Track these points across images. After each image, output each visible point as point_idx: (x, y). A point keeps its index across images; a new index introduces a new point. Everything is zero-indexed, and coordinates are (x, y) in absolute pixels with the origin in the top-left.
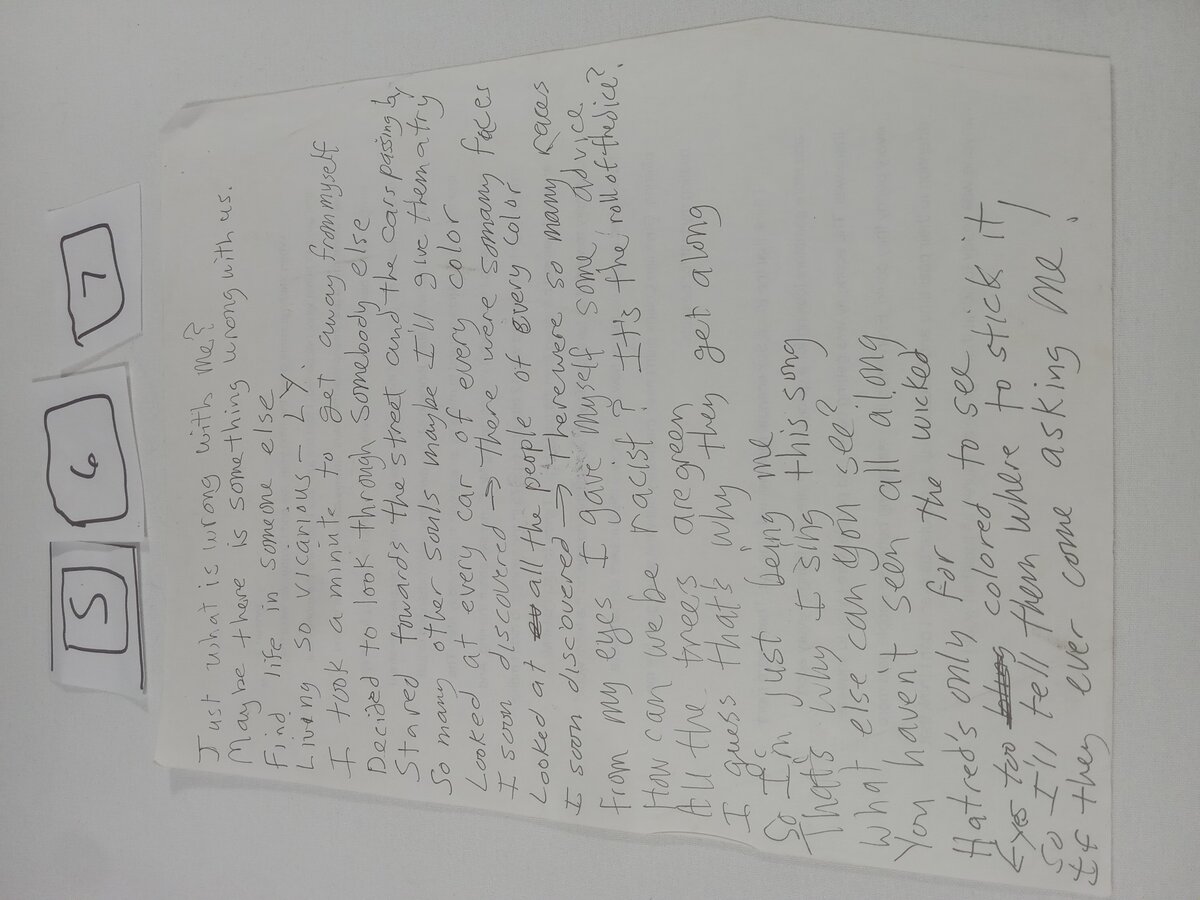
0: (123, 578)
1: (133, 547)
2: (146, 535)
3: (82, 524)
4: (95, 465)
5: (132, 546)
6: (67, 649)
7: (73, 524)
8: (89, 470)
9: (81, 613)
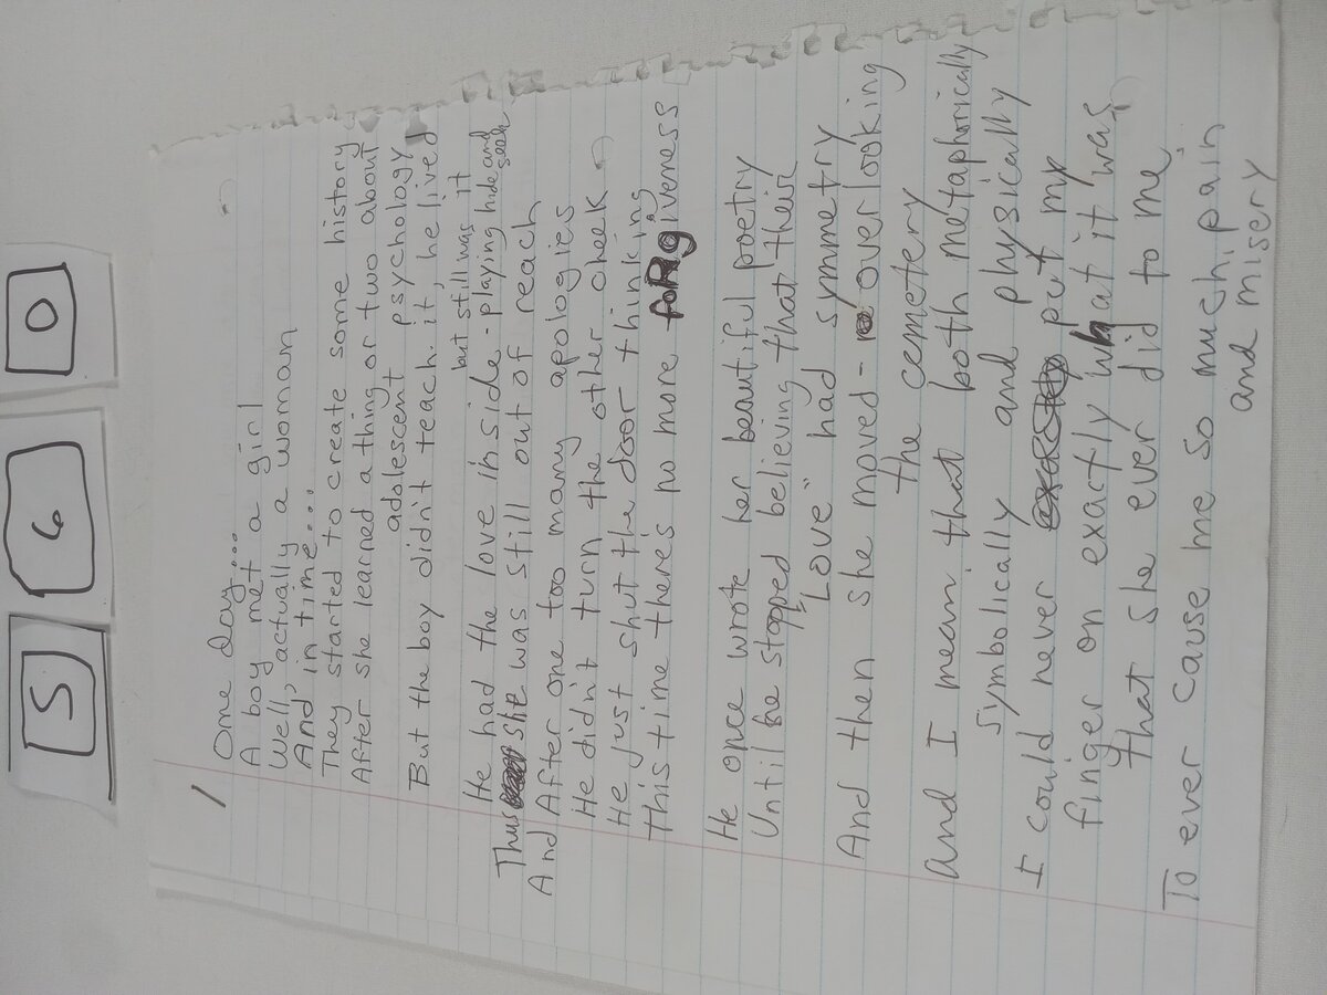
0: (90, 667)
1: (102, 632)
2: (113, 614)
3: (40, 593)
4: (60, 525)
5: (101, 630)
6: (26, 747)
7: (31, 592)
8: (53, 530)
9: (42, 706)
